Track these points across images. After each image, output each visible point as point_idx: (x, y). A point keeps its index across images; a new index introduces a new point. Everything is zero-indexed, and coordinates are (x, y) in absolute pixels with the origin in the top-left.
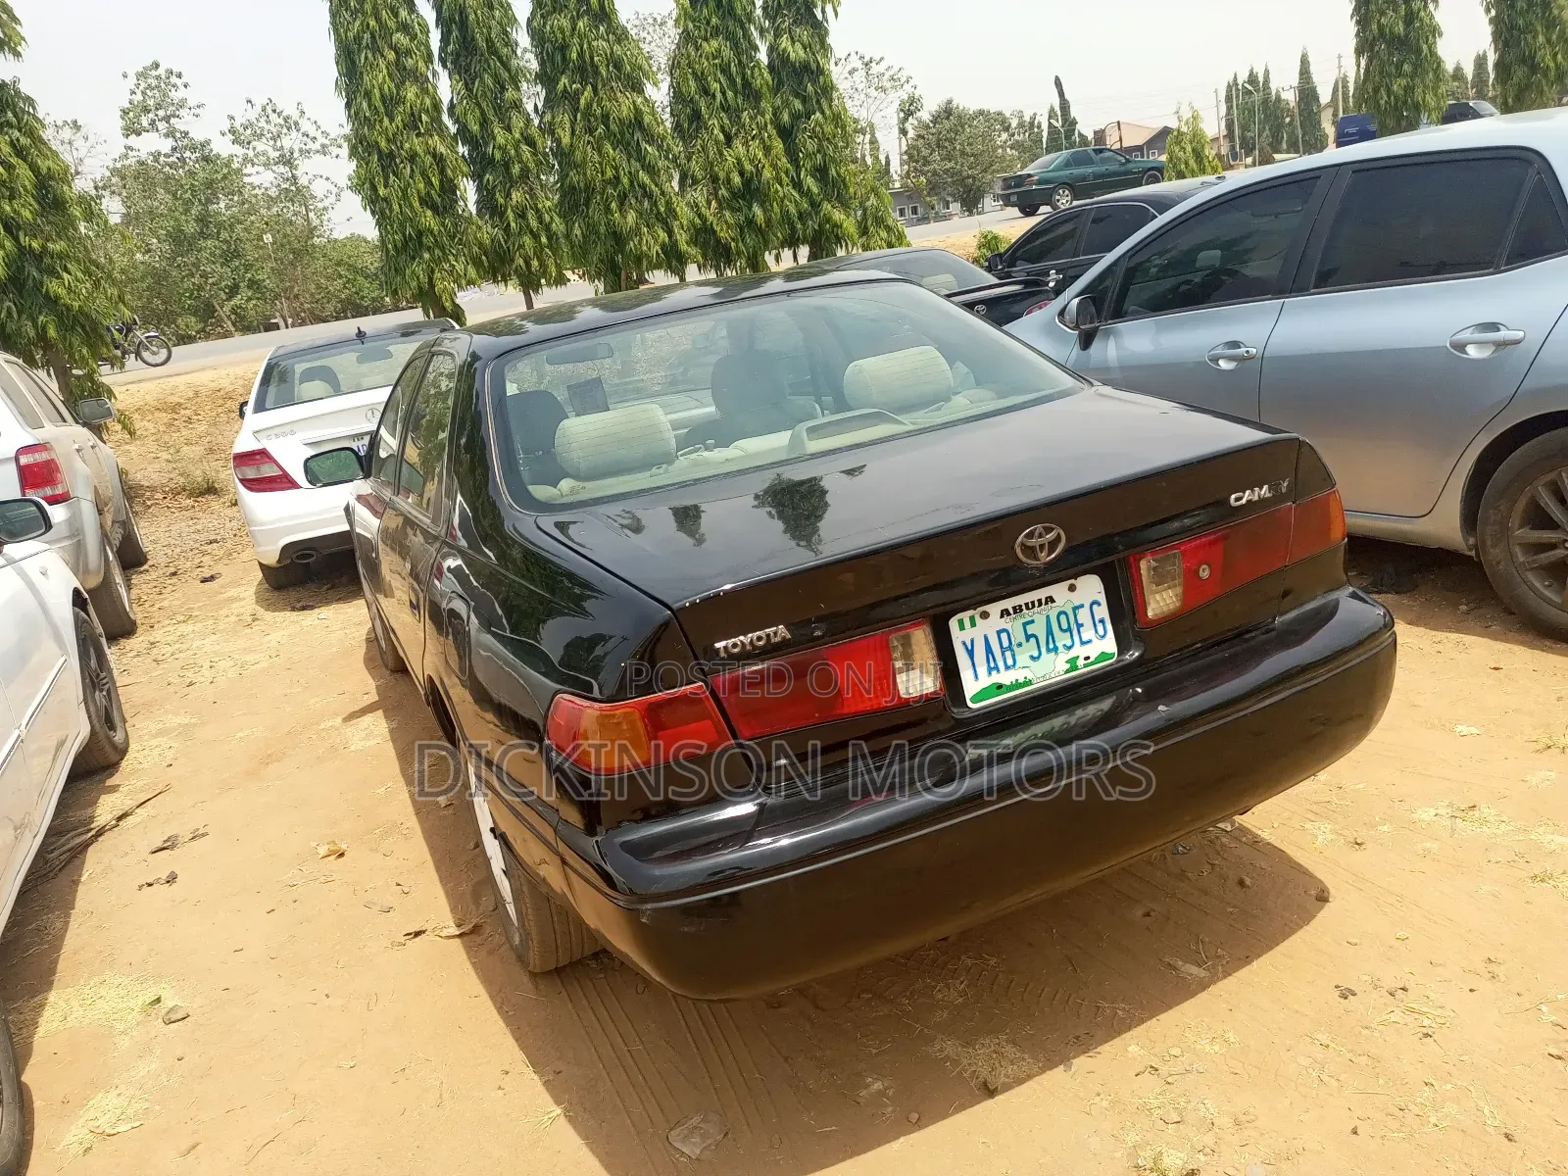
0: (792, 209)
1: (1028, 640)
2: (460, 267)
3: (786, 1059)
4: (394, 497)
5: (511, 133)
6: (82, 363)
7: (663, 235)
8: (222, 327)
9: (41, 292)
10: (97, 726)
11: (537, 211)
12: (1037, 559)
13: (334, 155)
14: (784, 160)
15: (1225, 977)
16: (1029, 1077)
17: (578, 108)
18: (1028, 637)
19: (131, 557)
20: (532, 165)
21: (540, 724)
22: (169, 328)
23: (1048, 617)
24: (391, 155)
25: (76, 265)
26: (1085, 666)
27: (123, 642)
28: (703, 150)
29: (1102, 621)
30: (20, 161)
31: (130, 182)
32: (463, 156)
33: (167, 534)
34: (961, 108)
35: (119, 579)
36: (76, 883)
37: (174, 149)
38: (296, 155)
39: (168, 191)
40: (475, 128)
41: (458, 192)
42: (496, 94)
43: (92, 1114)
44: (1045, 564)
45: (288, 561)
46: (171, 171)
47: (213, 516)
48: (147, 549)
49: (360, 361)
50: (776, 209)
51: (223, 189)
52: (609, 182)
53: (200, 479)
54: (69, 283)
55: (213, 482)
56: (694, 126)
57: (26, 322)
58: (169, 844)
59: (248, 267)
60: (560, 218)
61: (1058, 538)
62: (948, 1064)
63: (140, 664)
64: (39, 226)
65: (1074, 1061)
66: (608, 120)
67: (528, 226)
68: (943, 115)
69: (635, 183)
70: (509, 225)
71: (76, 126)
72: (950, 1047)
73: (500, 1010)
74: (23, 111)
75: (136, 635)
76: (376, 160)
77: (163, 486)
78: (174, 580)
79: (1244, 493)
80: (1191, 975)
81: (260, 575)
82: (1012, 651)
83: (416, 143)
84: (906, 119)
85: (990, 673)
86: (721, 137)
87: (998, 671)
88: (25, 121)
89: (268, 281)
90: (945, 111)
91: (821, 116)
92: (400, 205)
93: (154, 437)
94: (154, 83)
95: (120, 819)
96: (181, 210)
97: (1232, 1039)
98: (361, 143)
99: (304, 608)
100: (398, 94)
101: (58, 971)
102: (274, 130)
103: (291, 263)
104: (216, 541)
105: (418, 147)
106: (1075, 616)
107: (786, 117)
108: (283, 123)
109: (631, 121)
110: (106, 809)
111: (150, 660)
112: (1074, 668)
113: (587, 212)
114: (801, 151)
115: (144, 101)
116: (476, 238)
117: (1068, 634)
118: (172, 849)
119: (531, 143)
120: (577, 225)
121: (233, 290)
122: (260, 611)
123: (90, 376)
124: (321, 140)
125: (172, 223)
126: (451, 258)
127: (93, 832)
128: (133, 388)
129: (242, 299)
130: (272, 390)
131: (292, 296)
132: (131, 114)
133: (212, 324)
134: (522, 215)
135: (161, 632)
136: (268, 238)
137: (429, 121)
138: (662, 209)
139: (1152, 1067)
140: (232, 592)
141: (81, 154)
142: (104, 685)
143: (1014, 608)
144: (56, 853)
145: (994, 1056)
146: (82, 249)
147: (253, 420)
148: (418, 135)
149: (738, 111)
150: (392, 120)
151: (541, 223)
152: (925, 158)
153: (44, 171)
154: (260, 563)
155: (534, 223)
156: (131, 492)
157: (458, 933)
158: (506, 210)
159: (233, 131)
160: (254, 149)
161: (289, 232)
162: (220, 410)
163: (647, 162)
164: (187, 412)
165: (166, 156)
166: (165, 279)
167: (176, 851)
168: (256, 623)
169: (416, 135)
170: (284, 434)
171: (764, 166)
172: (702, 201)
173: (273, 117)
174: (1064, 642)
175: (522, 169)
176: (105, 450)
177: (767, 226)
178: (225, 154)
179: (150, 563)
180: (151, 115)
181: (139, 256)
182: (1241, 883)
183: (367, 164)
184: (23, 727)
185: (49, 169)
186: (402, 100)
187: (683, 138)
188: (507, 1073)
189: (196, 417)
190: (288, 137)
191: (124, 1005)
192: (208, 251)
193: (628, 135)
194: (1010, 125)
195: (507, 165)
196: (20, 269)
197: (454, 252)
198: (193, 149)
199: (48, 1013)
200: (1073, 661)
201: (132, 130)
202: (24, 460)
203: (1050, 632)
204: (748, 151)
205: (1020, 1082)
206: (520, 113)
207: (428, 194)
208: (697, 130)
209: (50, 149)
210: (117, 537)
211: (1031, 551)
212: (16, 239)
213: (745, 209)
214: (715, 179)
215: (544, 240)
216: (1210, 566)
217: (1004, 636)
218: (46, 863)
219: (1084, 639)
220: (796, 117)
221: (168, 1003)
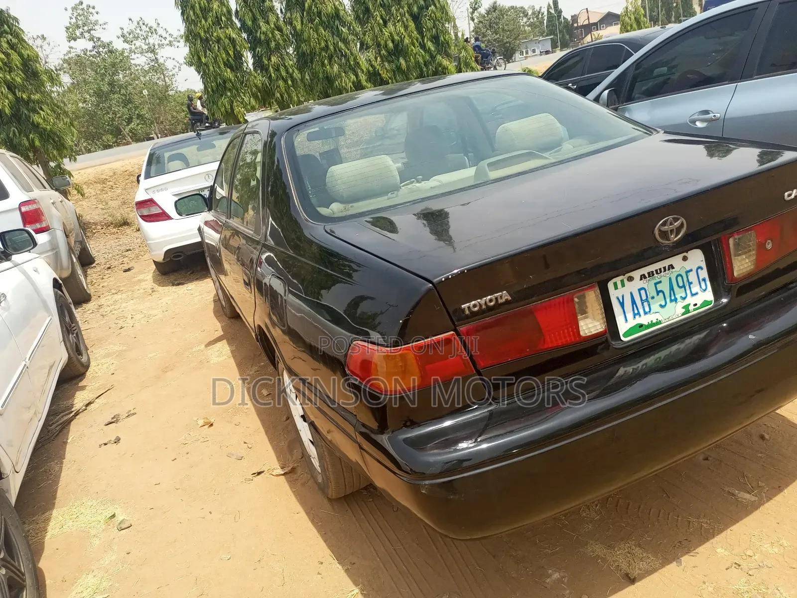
0: (421, 60)
1: (658, 295)
2: (246, 99)
3: (494, 557)
4: (228, 220)
5: (269, 25)
6: (54, 159)
7: (353, 77)
8: (126, 140)
9: (30, 122)
10: (72, 354)
11: (285, 67)
12: (668, 239)
13: (176, 46)
14: (415, 32)
15: (768, 501)
16: (655, 570)
17: (304, 9)
18: (658, 292)
19: (86, 260)
20: (281, 42)
21: (343, 361)
22: (99, 141)
23: (670, 279)
24: (207, 40)
25: (47, 107)
26: (695, 310)
27: (84, 305)
28: (372, 29)
29: (704, 280)
30: (13, 51)
31: (73, 66)
32: (245, 39)
33: (105, 247)
34: (501, 5)
35: (79, 271)
36: (65, 443)
37: (94, 47)
38: (157, 47)
39: (92, 70)
40: (250, 23)
41: (243, 59)
42: (260, 4)
43: (80, 589)
44: (673, 243)
45: (169, 259)
46: (93, 59)
47: (128, 237)
48: (95, 255)
49: (199, 150)
50: (413, 60)
51: (120, 67)
52: (322, 49)
53: (119, 218)
54: (44, 116)
55: (126, 219)
56: (366, 16)
57: (23, 138)
58: (115, 419)
59: (136, 108)
60: (298, 70)
61: (682, 225)
62: (600, 560)
63: (94, 317)
64: (26, 86)
65: (682, 559)
66: (321, 14)
67: (281, 75)
68: (492, 10)
69: (337, 49)
70: (271, 75)
71: (43, 38)
72: (597, 549)
73: (312, 521)
74: (12, 24)
75: (91, 302)
76: (199, 43)
77: (101, 222)
78: (109, 271)
79: (793, 191)
80: (745, 499)
81: (154, 267)
82: (648, 302)
83: (220, 33)
84: (473, 12)
85: (635, 318)
86: (381, 21)
87: (640, 316)
88: (14, 30)
89: (147, 115)
90: (493, 8)
91: (434, 8)
92: (213, 67)
93: (95, 197)
94: (81, 12)
95: (88, 405)
96: (100, 79)
97: (785, 544)
98: (191, 34)
99: (178, 284)
100: (209, 6)
101: (58, 496)
102: (144, 34)
103: (158, 105)
104: (130, 250)
105: (221, 35)
106: (687, 277)
107: (415, 9)
108: (148, 30)
109: (333, 15)
110: (79, 399)
111: (99, 315)
112: (687, 311)
113: (312, 66)
114: (424, 27)
115: (77, 22)
116: (254, 84)
117: (683, 289)
118: (117, 423)
119: (280, 29)
120: (307, 73)
121: (130, 120)
122: (156, 287)
123: (59, 166)
124: (169, 39)
125: (96, 86)
126: (242, 94)
127: (73, 414)
128: (82, 172)
129: (134, 125)
130: (153, 168)
131: (160, 122)
132: (71, 29)
133: (120, 139)
134: (277, 70)
135: (104, 300)
136: (145, 92)
137: (226, 20)
138: (352, 63)
139: (736, 563)
140: (141, 277)
141: (47, 52)
142: (74, 331)
143: (649, 273)
144: (54, 426)
145: (629, 555)
146: (49, 98)
147: (144, 183)
148: (221, 28)
149: (390, 7)
150: (206, 21)
151: (287, 73)
152: (483, 33)
153: (26, 57)
154: (154, 261)
155: (284, 74)
156: (84, 226)
157: (283, 473)
158: (269, 67)
159: (123, 36)
160: (135, 45)
161: (156, 89)
162: (127, 181)
163: (343, 37)
164: (110, 183)
165: (91, 51)
166: (95, 116)
167: (119, 424)
168: (154, 293)
169: (220, 28)
170: (162, 190)
171: (405, 37)
172: (372, 58)
173: (143, 27)
174: (681, 295)
175: (276, 45)
176: (69, 204)
177: (408, 69)
178: (120, 49)
179: (96, 262)
180: (81, 30)
181: (81, 105)
182: (762, 437)
183: (195, 45)
184: (27, 360)
185: (28, 55)
186: (211, 10)
187: (360, 23)
188: (322, 563)
189: (115, 186)
190: (152, 38)
191: (95, 519)
192: (116, 100)
193: (332, 23)
194: (528, 14)
195: (268, 42)
196: (18, 110)
197: (243, 91)
198: (104, 47)
199: (52, 524)
200: (686, 307)
201: (72, 38)
202: (24, 209)
203: (672, 289)
204: (396, 29)
205: (649, 572)
206: (273, 14)
207: (228, 60)
208: (368, 18)
209: (28, 45)
210: (77, 250)
211: (664, 235)
212: (14, 94)
213: (396, 61)
214: (379, 45)
215: (290, 82)
216: (772, 241)
217: (643, 292)
218: (49, 432)
219: (693, 292)
220: (421, 8)
221: (120, 518)
